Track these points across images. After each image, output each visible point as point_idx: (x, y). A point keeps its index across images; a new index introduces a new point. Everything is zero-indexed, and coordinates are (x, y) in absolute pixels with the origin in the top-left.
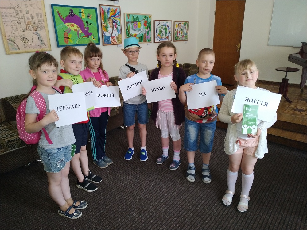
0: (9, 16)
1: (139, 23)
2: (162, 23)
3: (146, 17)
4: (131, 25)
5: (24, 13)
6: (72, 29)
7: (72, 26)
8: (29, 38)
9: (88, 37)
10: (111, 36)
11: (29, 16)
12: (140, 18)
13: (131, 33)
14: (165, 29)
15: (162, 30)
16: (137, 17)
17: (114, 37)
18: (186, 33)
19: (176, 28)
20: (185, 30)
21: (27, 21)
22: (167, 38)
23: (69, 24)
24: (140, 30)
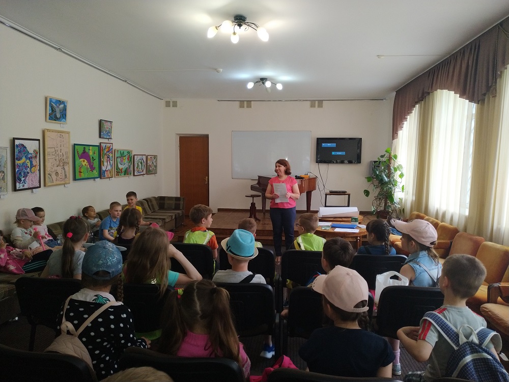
0: (51, 154)
1: (124, 158)
2: (139, 157)
3: (129, 152)
4: (119, 160)
5: (59, 151)
6: (84, 164)
7: (84, 161)
8: (59, 173)
9: (92, 171)
10: (106, 170)
11: (61, 154)
12: (126, 153)
13: (119, 167)
14: (141, 163)
15: (140, 164)
16: (123, 152)
17: (108, 171)
18: (156, 166)
19: (148, 162)
20: (155, 164)
21: (60, 158)
22: (143, 171)
23: (82, 160)
24: (125, 164)
